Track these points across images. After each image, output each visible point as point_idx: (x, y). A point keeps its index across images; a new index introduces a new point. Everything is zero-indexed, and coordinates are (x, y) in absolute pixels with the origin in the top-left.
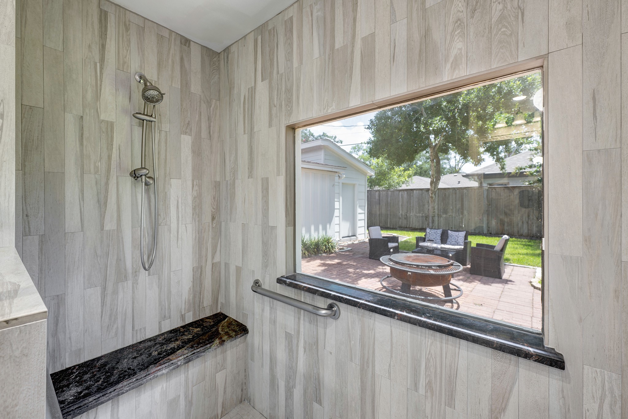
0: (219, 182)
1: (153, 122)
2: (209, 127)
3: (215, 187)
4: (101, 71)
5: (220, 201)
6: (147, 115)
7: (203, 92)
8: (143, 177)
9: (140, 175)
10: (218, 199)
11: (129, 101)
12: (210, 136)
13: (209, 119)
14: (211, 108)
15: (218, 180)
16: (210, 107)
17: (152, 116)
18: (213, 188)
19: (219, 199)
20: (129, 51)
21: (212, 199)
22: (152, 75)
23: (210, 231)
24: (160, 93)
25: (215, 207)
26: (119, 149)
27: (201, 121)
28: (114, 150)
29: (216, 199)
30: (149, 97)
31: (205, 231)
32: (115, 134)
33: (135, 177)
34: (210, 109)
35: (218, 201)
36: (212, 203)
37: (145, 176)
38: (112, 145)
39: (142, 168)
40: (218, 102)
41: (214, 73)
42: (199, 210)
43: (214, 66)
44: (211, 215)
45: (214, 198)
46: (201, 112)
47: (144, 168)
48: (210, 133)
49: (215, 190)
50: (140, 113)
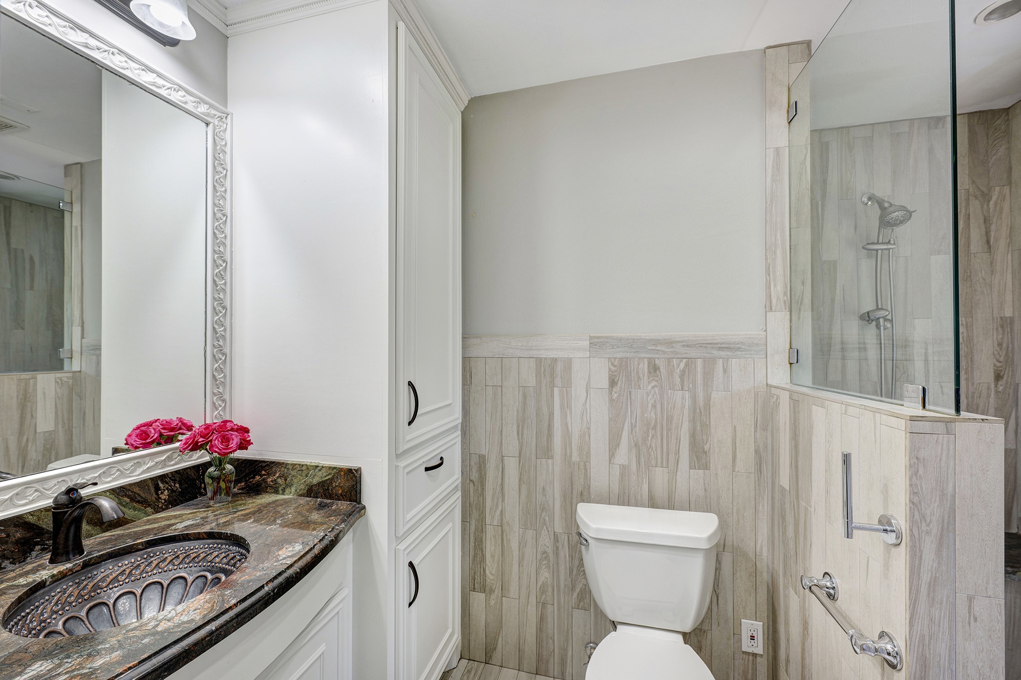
0: (1012, 320)
1: (891, 250)
2: (988, 233)
3: (1002, 327)
4: (822, 209)
5: (1013, 349)
6: (883, 243)
7: (973, 182)
8: (881, 319)
9: (877, 317)
10: (1008, 347)
11: (854, 232)
12: (990, 247)
13: (986, 220)
14: (991, 203)
15: (1008, 313)
16: (989, 201)
17: (889, 242)
18: (997, 329)
19: (1010, 345)
20: (853, 173)
21: (996, 345)
22: (883, 190)
23: (992, 396)
24: (908, 211)
25: (1002, 359)
26: (843, 289)
27: (969, 228)
28: (838, 292)
29: (1004, 346)
30: (891, 221)
31: (980, 396)
32: (838, 273)
33: (868, 321)
34: (988, 205)
35: (1010, 349)
36: (996, 353)
37: (883, 319)
38: (836, 286)
39: (879, 309)
40: (1006, 190)
41: (997, 145)
42: (967, 362)
43: (997, 134)
44: (992, 371)
45: (1000, 345)
46: (969, 215)
47: (882, 309)
48: (988, 242)
49: (1001, 332)
50: (873, 243)
